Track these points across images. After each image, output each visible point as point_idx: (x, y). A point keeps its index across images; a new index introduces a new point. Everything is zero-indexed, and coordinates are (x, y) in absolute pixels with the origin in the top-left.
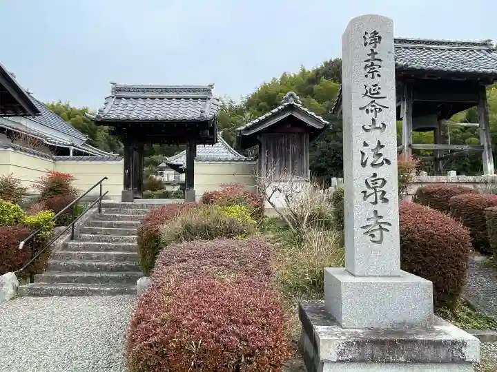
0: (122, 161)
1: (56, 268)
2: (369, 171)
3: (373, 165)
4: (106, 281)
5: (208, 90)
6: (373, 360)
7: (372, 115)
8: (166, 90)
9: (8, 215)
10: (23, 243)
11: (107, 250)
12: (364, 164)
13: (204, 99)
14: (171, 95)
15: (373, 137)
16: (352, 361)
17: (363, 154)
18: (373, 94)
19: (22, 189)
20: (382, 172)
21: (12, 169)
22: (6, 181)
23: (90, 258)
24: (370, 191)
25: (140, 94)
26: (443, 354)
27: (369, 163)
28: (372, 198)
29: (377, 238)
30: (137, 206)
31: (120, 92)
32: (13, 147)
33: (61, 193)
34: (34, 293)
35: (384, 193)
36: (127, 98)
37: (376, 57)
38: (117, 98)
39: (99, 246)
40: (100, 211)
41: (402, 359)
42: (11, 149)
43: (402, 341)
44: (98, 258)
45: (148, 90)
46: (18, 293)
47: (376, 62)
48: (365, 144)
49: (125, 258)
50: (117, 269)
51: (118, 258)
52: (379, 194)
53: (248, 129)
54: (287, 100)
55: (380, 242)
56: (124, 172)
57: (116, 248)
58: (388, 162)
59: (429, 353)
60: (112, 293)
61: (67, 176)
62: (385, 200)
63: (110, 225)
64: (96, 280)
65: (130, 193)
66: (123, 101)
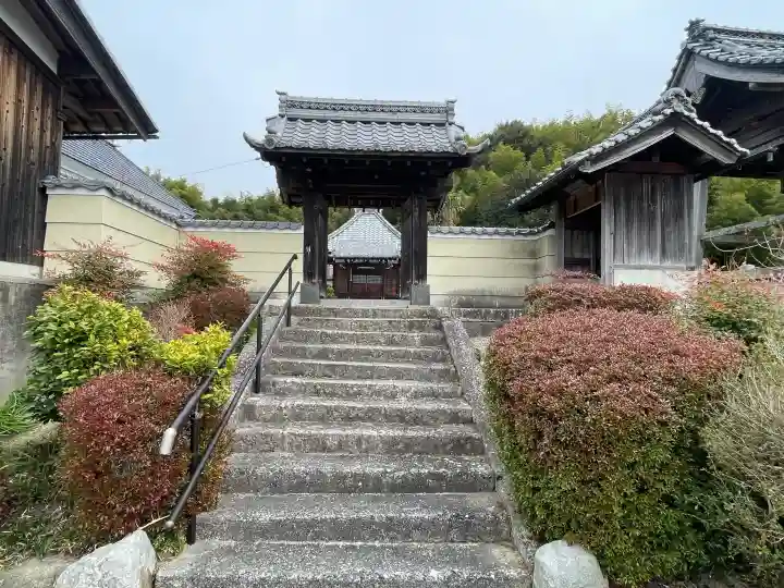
0: (302, 231)
1: (246, 483)
5: (448, 110)
8: (374, 108)
9: (115, 339)
10: (170, 433)
13: (440, 125)
14: (382, 116)
19: (131, 274)
21: (105, 233)
22: (99, 252)
25: (330, 114)
30: (355, 313)
31: (293, 109)
32: (108, 189)
33: (215, 284)
36: (307, 120)
38: (290, 119)
39: (329, 410)
40: (288, 323)
42: (103, 192)
49: (409, 445)
51: (392, 448)
56: (305, 250)
57: (370, 416)
63: (323, 354)
65: (316, 289)
66: (300, 123)
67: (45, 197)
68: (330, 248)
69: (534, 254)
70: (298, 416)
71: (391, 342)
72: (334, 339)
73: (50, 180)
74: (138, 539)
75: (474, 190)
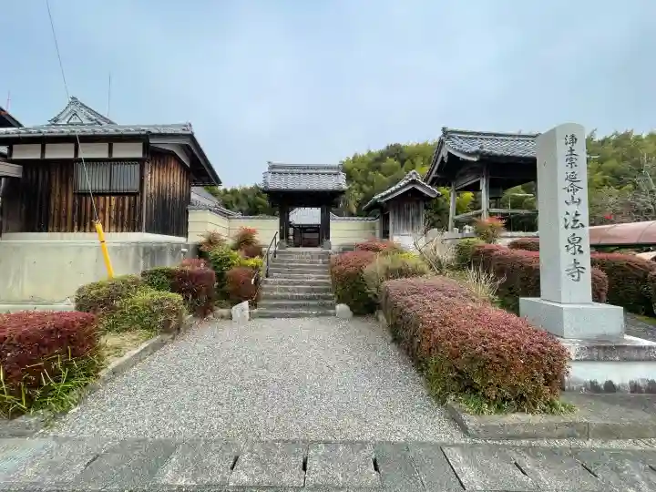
0: (279, 220)
1: (267, 298)
2: (570, 232)
3: (572, 227)
4: (308, 307)
5: (339, 168)
6: (599, 360)
7: (571, 193)
11: (295, 284)
12: (566, 227)
15: (573, 208)
16: (585, 360)
17: (566, 220)
18: (572, 179)
20: (578, 233)
23: (287, 290)
24: (571, 246)
26: (643, 354)
27: (569, 226)
28: (572, 251)
29: (576, 278)
31: (275, 170)
34: (262, 316)
35: (580, 246)
36: (280, 173)
37: (574, 153)
38: (273, 173)
39: (289, 282)
40: (275, 256)
41: (617, 358)
43: (616, 347)
44: (293, 291)
45: (295, 167)
46: (252, 316)
47: (573, 156)
48: (567, 213)
50: (310, 299)
51: (307, 290)
52: (577, 247)
53: (382, 197)
54: (411, 176)
55: (578, 280)
58: (583, 226)
59: (635, 355)
60: (317, 315)
61: (254, 232)
62: (581, 252)
63: (288, 267)
64: (301, 306)
65: (285, 244)
66: (277, 175)
67: (188, 213)
68: (290, 219)
69: (374, 228)
70: (280, 284)
71: (312, 263)
72: (292, 262)
73: (189, 207)
74: (245, 304)
75: (372, 184)
